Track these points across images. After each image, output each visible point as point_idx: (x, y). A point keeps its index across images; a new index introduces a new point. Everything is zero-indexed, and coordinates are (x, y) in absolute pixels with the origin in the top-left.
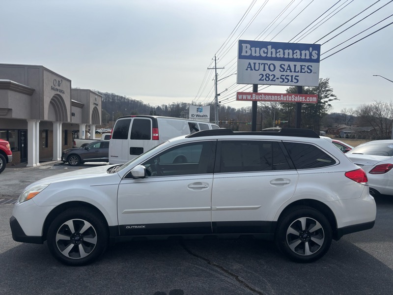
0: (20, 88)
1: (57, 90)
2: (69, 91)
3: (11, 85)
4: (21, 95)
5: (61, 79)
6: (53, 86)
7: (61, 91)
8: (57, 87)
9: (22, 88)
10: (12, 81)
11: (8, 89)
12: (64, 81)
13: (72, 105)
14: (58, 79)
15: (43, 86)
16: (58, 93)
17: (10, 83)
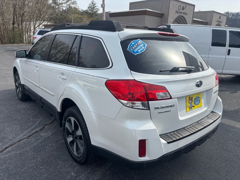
0: (153, 13)
1: (181, 13)
2: (192, 13)
3: (147, 12)
4: (155, 18)
5: (186, 5)
6: (178, 10)
7: (184, 13)
8: (181, 11)
9: (155, 13)
10: (147, 9)
11: (146, 14)
12: (188, 6)
13: (193, 22)
14: (182, 5)
15: (169, 11)
16: (182, 15)
17: (146, 11)
